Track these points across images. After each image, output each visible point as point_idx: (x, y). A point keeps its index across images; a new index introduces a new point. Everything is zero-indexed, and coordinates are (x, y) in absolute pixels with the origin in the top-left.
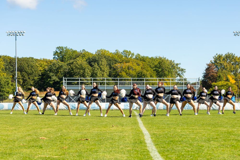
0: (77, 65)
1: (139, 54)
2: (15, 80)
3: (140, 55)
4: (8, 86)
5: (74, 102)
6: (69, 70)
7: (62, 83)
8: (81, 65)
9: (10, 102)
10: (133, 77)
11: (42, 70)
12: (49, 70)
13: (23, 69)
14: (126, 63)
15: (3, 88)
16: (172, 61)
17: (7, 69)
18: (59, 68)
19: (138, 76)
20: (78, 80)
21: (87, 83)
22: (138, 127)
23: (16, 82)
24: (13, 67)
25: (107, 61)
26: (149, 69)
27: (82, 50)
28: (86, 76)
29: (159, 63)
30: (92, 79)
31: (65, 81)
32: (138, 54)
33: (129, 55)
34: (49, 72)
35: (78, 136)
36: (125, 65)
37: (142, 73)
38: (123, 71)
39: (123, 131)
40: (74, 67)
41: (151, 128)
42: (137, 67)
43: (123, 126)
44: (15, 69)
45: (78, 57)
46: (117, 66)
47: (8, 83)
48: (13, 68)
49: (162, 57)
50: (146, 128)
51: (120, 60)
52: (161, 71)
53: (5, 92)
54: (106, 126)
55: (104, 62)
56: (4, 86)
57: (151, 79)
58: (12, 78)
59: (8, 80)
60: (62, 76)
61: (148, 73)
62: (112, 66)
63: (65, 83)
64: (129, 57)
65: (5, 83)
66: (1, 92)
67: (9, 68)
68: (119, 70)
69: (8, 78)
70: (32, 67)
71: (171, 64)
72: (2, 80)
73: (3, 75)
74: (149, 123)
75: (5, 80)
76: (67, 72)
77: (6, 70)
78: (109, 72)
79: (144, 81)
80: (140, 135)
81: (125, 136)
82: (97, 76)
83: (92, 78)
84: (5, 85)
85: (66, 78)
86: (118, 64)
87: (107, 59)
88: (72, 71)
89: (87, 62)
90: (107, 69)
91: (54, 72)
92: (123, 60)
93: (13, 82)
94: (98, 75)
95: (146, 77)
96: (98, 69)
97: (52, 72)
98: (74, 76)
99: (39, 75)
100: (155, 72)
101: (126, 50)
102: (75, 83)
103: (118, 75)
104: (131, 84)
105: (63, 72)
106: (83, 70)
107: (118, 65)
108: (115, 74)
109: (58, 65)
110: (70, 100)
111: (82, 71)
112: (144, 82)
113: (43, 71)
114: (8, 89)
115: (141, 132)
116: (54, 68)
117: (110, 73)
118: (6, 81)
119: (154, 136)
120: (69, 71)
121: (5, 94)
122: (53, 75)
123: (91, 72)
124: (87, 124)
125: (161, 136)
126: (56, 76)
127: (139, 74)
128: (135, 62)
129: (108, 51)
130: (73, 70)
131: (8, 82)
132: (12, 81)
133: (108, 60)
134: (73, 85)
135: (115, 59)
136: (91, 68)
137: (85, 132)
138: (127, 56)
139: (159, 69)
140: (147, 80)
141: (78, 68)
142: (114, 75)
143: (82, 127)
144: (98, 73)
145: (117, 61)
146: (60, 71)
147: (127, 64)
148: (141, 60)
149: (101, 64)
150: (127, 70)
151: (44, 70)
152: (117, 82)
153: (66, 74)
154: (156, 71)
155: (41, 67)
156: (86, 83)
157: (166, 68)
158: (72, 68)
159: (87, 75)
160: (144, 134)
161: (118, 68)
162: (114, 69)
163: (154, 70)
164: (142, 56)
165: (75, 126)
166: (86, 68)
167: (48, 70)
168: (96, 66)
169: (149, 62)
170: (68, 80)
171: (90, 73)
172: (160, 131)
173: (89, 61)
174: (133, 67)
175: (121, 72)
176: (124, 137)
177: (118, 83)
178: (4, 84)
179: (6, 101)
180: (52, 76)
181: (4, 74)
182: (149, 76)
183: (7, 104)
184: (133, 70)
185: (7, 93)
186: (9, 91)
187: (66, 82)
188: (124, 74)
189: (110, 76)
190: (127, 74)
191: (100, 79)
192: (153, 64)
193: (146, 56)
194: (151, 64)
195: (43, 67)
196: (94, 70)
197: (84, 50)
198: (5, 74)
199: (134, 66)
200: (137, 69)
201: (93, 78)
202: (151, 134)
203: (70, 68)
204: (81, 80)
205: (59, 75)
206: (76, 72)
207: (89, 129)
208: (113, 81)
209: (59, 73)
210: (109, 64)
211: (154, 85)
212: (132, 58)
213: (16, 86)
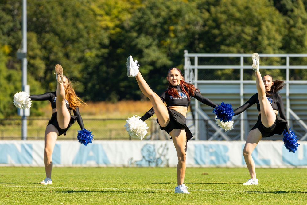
0: (233, 10)
2: (20, 62)
5: (223, 139)
6: (204, 26)
8: (247, 8)
11: (111, 25)
12: (135, 26)
13: (48, 22)
18: (170, 18)
20: (237, 61)
23: (22, 69)
24: (13, 16)
28: (266, 49)
30: (285, 58)
31: (192, 64)
34: (135, 34)
40: (224, 17)
44: (21, 23)
48: (14, 21)
58: (9, 55)
60: (181, 47)
63: (192, 73)
70: (77, 15)
76: (200, 34)
82: (303, 45)
83: (288, 56)
85: (196, 56)
88: (216, 31)
91: (151, 34)
93: (13, 68)
97: (147, 34)
98: (223, 47)
99: (100, 43)
102: (227, 71)
105: (184, 34)
106: (255, 26)
109: (168, 7)
110: (210, 133)
111: (249, 30)
113: (114, 29)
116: (154, 21)
120: (207, 28)
122: (150, 45)
123: (281, 34)
126: (159, 46)
130: (218, 26)
132: (10, 66)
134: (219, 78)
136: (282, 19)
141: (238, 20)
146: (175, 32)
151: (117, 26)
153: (195, 39)
155: (107, 18)
158: (215, 20)
159: (267, 42)
166: (264, 19)
167: (132, 28)
170: (202, 61)
180: (147, 47)
187: (194, 70)
195: (117, 17)
196: (293, 26)
201: (289, 53)
203: (207, 20)
205: (172, 42)
206: (230, 35)
209: (169, 37)
213: (22, 80)
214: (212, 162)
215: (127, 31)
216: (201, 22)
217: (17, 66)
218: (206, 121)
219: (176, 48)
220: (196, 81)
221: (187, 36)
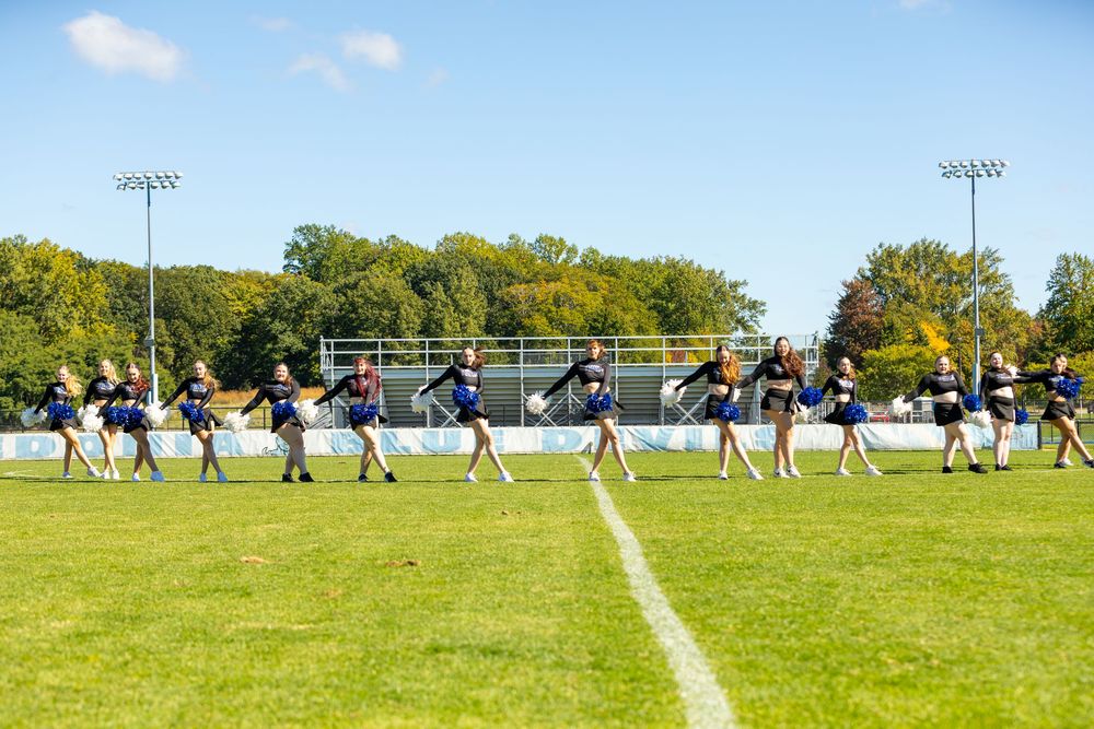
0: (370, 293)
1: (596, 251)
2: (149, 349)
3: (598, 254)
6: (340, 310)
7: (318, 360)
8: (385, 291)
10: (574, 335)
11: (244, 310)
12: (269, 311)
13: (177, 308)
14: (548, 281)
16: (718, 272)
17: (120, 310)
18: (305, 303)
19: (592, 328)
20: (374, 346)
21: (407, 358)
22: (597, 515)
23: (150, 356)
24: (139, 302)
25: (479, 275)
26: (633, 302)
27: (385, 239)
28: (404, 333)
29: (669, 281)
30: (424, 342)
31: (329, 349)
32: (591, 248)
33: (558, 254)
34: (269, 320)
35: (380, 550)
36: (543, 291)
37: (606, 319)
38: (538, 310)
39: (541, 531)
40: (361, 300)
41: (642, 518)
42: (590, 295)
43: (540, 511)
44: (149, 310)
45: (374, 261)
46: (514, 292)
48: (141, 307)
49: (678, 258)
50: (623, 519)
51: (524, 271)
52: (677, 310)
54: (479, 513)
55: (469, 280)
57: (638, 340)
58: (136, 342)
59: (121, 349)
60: (316, 332)
61: (628, 317)
62: (498, 294)
63: (328, 359)
64: (559, 262)
67: (125, 304)
68: (524, 307)
69: (120, 343)
70: (208, 300)
71: (714, 284)
73: (105, 332)
74: (634, 503)
75: (113, 348)
76: (336, 319)
77: (114, 314)
78: (486, 314)
79: (613, 347)
80: (605, 545)
81: (549, 548)
82: (442, 329)
83: (427, 340)
85: (332, 341)
86: (517, 286)
87: (478, 270)
88: (353, 315)
89: (407, 282)
90: (478, 306)
91: (286, 319)
92: (538, 273)
93: (140, 355)
94: (446, 327)
95: (621, 331)
96: (445, 305)
97: (281, 319)
98: (360, 332)
99: (232, 330)
100: (655, 314)
101: (546, 236)
103: (520, 326)
104: (566, 357)
105: (319, 318)
106: (393, 310)
107: (519, 290)
108: (510, 325)
109: (303, 292)
111: (386, 313)
112: (614, 352)
113: (246, 314)
115: (609, 533)
116: (288, 306)
117: (488, 321)
118: (116, 355)
119: (654, 549)
120: (343, 312)
122: (285, 331)
123: (420, 317)
124: (409, 508)
125: (679, 548)
126: (294, 331)
127: (595, 320)
128: (582, 276)
129: (483, 241)
130: (355, 310)
131: (122, 355)
132: (136, 354)
133: (482, 271)
135: (509, 268)
136: (421, 302)
137: (405, 537)
138: (549, 257)
139: (667, 302)
140: (625, 344)
141: (375, 304)
142: (504, 326)
143: (393, 516)
144: (447, 320)
145: (514, 277)
146: (310, 316)
147: (552, 284)
148: (602, 271)
149: (459, 288)
150: (553, 309)
151: (249, 311)
152: (514, 353)
153: (331, 324)
154: (658, 312)
155: (240, 303)
156: (403, 356)
157: (694, 300)
158: (352, 304)
159: (405, 326)
160: (619, 541)
161: (520, 302)
162: (506, 306)
163: (650, 309)
164: (607, 255)
165: (368, 515)
166: (402, 303)
167: (265, 313)
168: (439, 293)
169: (632, 279)
170: (338, 346)
171: (418, 321)
172: (675, 528)
173: (414, 278)
174: (574, 295)
175: (530, 316)
176: (547, 552)
177: (518, 354)
180: (281, 333)
181: (106, 327)
182: (633, 331)
184: (573, 307)
187: (330, 355)
188: (540, 322)
189: (489, 330)
190: (551, 323)
191: (453, 342)
192: (647, 284)
193: (620, 255)
194: (639, 286)
195: (249, 302)
196: (432, 309)
197: (393, 237)
198: (111, 329)
199: (577, 292)
200: (587, 301)
201: (428, 337)
202: (642, 542)
203: (344, 304)
204: (384, 344)
205: (307, 328)
206: (367, 319)
207: (419, 525)
208: (501, 348)
209: (305, 322)
210: (486, 287)
211: (649, 361)
212: (570, 265)
213: (150, 369)
214: (350, 449)
215: (260, 317)
216: (337, 306)
217: (144, 353)
218: (342, 407)
219: (311, 333)
220: (332, 367)
221: (324, 323)
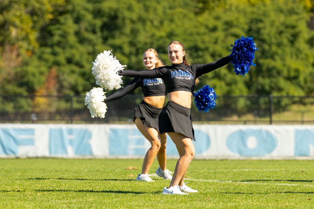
4: (294, 50)
9: (303, 122)
15: (272, 57)
47: (295, 37)
53: (279, 73)
56: (274, 48)
59: (292, 20)
65: (281, 33)
66: (264, 77)
69: (292, 12)
72: (267, 22)
75: (282, 18)
84: (279, 45)
114: (294, 64)
118: (287, 27)
121: (282, 83)
131: (293, 27)
178: (274, 41)
179: (286, 115)
183: (292, 128)
185: (289, 79)
186: (297, 71)
